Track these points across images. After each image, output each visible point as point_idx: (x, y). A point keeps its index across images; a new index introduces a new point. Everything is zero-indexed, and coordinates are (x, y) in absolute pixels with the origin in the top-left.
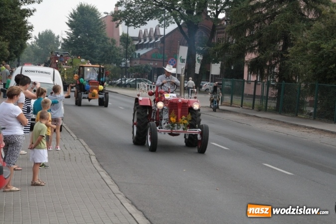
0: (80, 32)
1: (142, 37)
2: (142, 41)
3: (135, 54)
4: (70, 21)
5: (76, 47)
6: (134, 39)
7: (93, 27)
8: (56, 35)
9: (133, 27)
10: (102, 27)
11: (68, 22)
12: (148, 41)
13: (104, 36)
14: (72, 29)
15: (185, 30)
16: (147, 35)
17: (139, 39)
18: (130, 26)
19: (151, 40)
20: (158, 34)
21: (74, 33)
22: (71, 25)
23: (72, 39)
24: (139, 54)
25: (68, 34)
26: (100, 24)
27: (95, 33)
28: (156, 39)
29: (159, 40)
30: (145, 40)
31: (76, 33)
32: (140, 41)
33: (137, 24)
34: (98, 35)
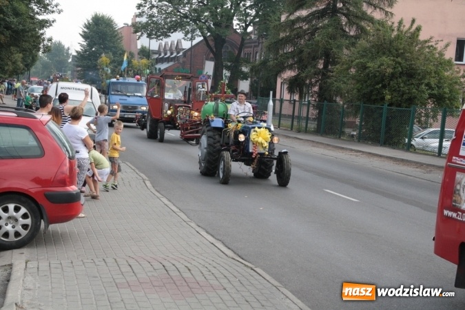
0: (95, 44)
1: (162, 50)
2: (163, 55)
3: (156, 69)
4: (84, 32)
5: (90, 60)
6: (154, 52)
7: (108, 39)
8: (66, 47)
9: (155, 40)
10: (118, 39)
11: (81, 33)
12: (168, 54)
13: (121, 49)
14: (86, 41)
15: (212, 43)
16: (168, 48)
17: (158, 52)
18: (153, 38)
19: (172, 54)
20: (180, 47)
21: (88, 45)
22: (85, 36)
23: (86, 51)
24: (160, 69)
25: (82, 45)
26: (116, 35)
27: (112, 45)
28: (178, 53)
29: (181, 54)
30: (166, 54)
31: (90, 45)
32: (160, 55)
33: (160, 36)
34: (115, 47)
